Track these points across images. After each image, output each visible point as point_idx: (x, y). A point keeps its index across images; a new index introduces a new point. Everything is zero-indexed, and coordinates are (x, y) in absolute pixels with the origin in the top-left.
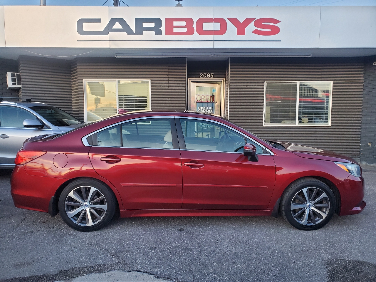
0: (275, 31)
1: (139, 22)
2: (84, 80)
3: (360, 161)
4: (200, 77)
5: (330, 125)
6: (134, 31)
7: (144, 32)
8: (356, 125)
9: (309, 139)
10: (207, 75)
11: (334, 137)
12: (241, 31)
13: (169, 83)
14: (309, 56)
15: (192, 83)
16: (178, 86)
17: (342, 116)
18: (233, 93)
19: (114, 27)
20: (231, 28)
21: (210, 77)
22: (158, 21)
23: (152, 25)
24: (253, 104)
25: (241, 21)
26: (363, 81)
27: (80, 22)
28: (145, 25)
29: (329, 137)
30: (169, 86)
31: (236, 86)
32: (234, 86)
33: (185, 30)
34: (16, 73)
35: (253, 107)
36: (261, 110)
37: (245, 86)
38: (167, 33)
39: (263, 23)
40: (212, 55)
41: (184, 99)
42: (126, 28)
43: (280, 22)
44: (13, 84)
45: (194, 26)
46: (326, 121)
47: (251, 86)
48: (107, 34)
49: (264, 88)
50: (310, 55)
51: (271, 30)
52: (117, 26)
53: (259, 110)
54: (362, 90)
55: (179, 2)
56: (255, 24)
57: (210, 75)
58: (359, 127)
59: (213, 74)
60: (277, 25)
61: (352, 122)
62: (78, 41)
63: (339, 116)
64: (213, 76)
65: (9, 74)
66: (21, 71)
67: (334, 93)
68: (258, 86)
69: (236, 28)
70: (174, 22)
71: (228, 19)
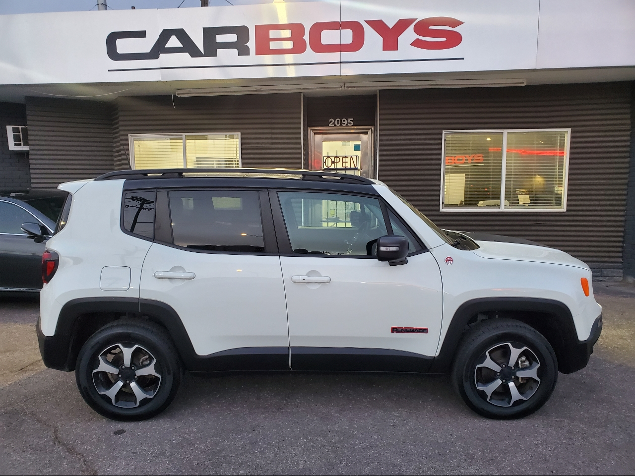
0: (454, 40)
1: (209, 33)
2: (129, 135)
3: (622, 275)
4: (330, 125)
5: (565, 210)
6: (202, 50)
7: (219, 51)
8: (616, 208)
10: (341, 121)
11: (573, 231)
12: (390, 43)
13: (272, 138)
14: (522, 85)
15: (317, 136)
16: (288, 143)
17: (588, 192)
18: (385, 153)
20: (372, 38)
21: (347, 124)
22: (242, 32)
23: (233, 38)
24: (422, 172)
25: (391, 25)
26: (629, 127)
27: (112, 39)
28: (220, 38)
29: (564, 231)
30: (273, 143)
31: (391, 140)
32: (387, 140)
33: (289, 45)
34: (20, 127)
35: (422, 177)
36: (437, 183)
37: (407, 140)
38: (258, 52)
39: (430, 28)
40: (343, 88)
41: (298, 166)
42: (188, 47)
43: (463, 23)
44: (16, 145)
45: (306, 37)
46: (558, 202)
47: (418, 139)
48: (157, 57)
50: (524, 83)
51: (445, 39)
52: (174, 42)
53: (433, 183)
54: (627, 144)
56: (417, 30)
57: (348, 121)
58: (622, 213)
59: (352, 119)
60: (456, 29)
61: (609, 203)
62: (109, 71)
63: (583, 192)
64: (352, 122)
65: (9, 129)
66: (29, 123)
67: (573, 151)
68: (430, 140)
69: (382, 38)
70: (271, 32)
71: (367, 21)
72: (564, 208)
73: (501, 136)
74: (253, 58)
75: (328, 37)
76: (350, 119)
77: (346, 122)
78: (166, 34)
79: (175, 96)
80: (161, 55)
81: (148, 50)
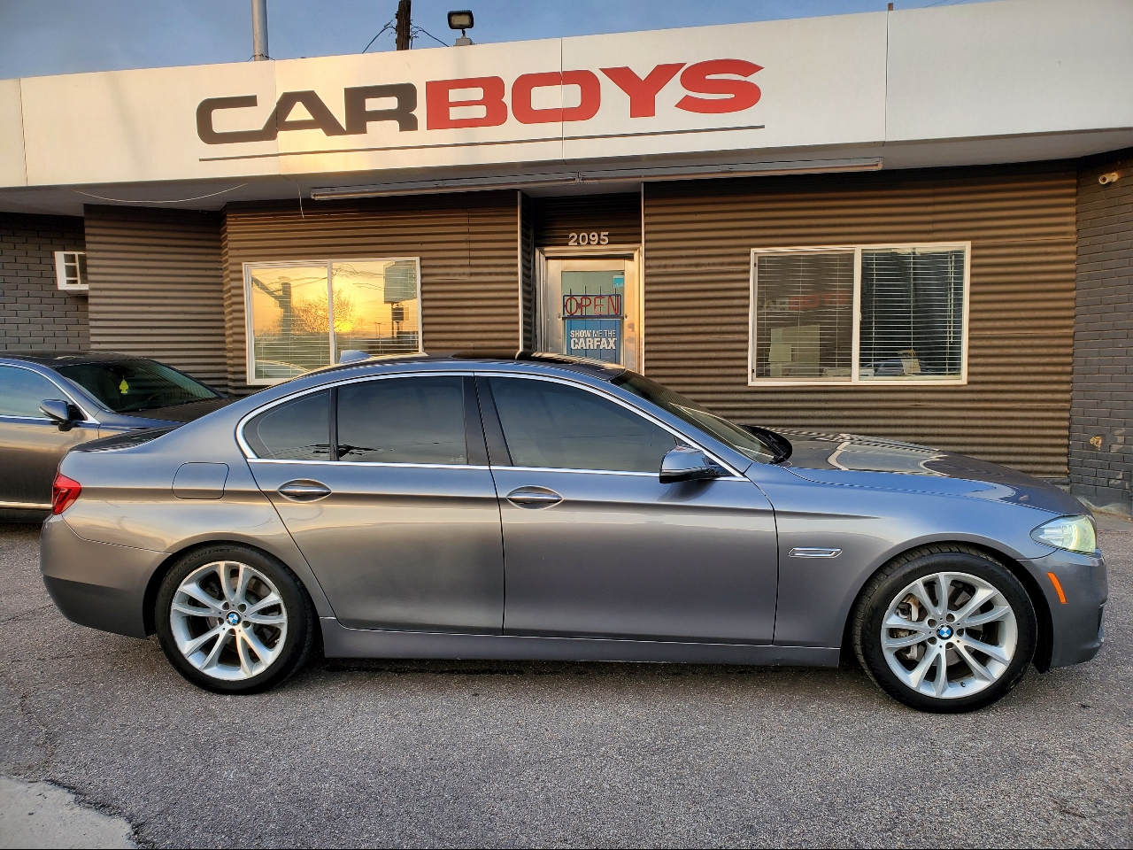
0: (747, 96)
1: (355, 97)
2: (243, 264)
4: (571, 243)
5: (964, 382)
6: (344, 126)
7: (370, 125)
8: (1055, 378)
9: (895, 426)
10: (588, 236)
11: (981, 418)
13: (470, 266)
14: (875, 168)
15: (550, 261)
16: (497, 274)
17: (1006, 351)
18: (655, 288)
19: (291, 117)
20: (614, 98)
21: (599, 242)
22: (405, 93)
23: (391, 103)
24: (718, 320)
25: (643, 73)
26: (1074, 238)
27: (206, 110)
28: (372, 104)
29: (964, 418)
30: (471, 274)
31: (665, 266)
32: (659, 267)
33: (480, 112)
34: (76, 253)
35: (718, 328)
36: (742, 337)
37: (691, 265)
38: (431, 126)
39: (708, 77)
40: (577, 181)
41: (513, 311)
42: (323, 119)
43: (761, 68)
44: (70, 282)
45: (507, 99)
46: (954, 368)
47: (709, 265)
48: (274, 137)
49: (748, 272)
50: (877, 165)
51: (733, 96)
52: (299, 112)
53: (736, 337)
54: (1072, 266)
55: (464, 33)
56: (686, 82)
57: (599, 236)
58: (1065, 387)
59: (607, 233)
60: (752, 79)
61: (1040, 369)
62: (201, 160)
63: (996, 351)
64: (606, 238)
65: (60, 256)
66: (88, 246)
67: (976, 280)
68: (730, 264)
69: (628, 98)
70: (451, 92)
71: (603, 70)
72: (963, 379)
73: (851, 257)
74: (423, 134)
75: (543, 98)
76: (603, 233)
77: (597, 238)
78: (287, 101)
80: (280, 134)
81: (260, 126)
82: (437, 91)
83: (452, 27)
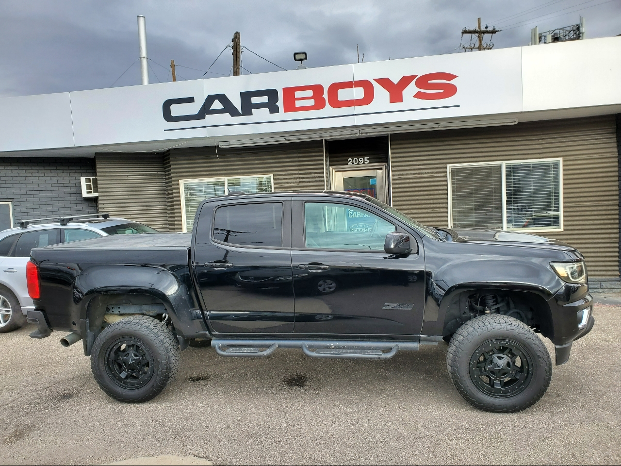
0: (450, 91)
1: (246, 96)
2: (180, 180)
3: (620, 287)
4: (349, 164)
6: (240, 110)
7: (253, 110)
8: (610, 226)
10: (358, 159)
12: (396, 97)
13: (300, 178)
14: (514, 124)
15: (337, 173)
16: (313, 182)
17: (584, 213)
18: (397, 186)
19: (213, 107)
20: (381, 94)
21: (364, 161)
22: (272, 94)
23: (265, 99)
25: (396, 80)
26: (616, 154)
27: (167, 105)
28: (255, 100)
30: (300, 182)
31: (402, 175)
32: (399, 175)
33: (312, 102)
34: (91, 178)
35: (432, 206)
36: (445, 210)
37: (416, 174)
39: (429, 82)
40: (359, 134)
42: (229, 108)
43: (457, 76)
44: (88, 193)
45: (325, 96)
46: (556, 223)
47: (426, 173)
48: (203, 118)
49: (446, 176)
50: (515, 122)
51: (442, 91)
52: (217, 105)
53: (442, 210)
54: (616, 169)
55: (301, 62)
56: (418, 84)
57: (364, 159)
58: (616, 231)
59: (368, 158)
60: (452, 82)
61: (602, 222)
62: (165, 130)
63: (578, 214)
64: (368, 160)
65: (83, 180)
66: (98, 174)
67: (566, 177)
68: (436, 173)
69: (388, 93)
70: (296, 92)
71: (375, 80)
72: (561, 229)
73: (500, 167)
74: (282, 115)
76: (366, 158)
77: (362, 160)
78: (210, 99)
79: (218, 146)
80: (207, 116)
81: (196, 112)
82: (289, 92)
83: (296, 60)
